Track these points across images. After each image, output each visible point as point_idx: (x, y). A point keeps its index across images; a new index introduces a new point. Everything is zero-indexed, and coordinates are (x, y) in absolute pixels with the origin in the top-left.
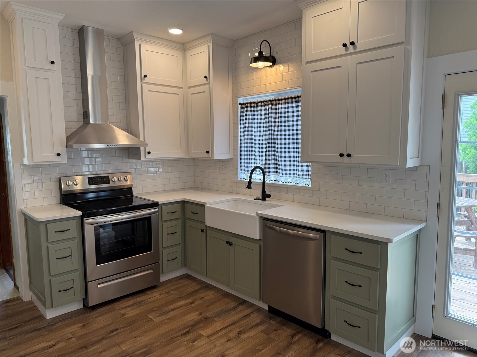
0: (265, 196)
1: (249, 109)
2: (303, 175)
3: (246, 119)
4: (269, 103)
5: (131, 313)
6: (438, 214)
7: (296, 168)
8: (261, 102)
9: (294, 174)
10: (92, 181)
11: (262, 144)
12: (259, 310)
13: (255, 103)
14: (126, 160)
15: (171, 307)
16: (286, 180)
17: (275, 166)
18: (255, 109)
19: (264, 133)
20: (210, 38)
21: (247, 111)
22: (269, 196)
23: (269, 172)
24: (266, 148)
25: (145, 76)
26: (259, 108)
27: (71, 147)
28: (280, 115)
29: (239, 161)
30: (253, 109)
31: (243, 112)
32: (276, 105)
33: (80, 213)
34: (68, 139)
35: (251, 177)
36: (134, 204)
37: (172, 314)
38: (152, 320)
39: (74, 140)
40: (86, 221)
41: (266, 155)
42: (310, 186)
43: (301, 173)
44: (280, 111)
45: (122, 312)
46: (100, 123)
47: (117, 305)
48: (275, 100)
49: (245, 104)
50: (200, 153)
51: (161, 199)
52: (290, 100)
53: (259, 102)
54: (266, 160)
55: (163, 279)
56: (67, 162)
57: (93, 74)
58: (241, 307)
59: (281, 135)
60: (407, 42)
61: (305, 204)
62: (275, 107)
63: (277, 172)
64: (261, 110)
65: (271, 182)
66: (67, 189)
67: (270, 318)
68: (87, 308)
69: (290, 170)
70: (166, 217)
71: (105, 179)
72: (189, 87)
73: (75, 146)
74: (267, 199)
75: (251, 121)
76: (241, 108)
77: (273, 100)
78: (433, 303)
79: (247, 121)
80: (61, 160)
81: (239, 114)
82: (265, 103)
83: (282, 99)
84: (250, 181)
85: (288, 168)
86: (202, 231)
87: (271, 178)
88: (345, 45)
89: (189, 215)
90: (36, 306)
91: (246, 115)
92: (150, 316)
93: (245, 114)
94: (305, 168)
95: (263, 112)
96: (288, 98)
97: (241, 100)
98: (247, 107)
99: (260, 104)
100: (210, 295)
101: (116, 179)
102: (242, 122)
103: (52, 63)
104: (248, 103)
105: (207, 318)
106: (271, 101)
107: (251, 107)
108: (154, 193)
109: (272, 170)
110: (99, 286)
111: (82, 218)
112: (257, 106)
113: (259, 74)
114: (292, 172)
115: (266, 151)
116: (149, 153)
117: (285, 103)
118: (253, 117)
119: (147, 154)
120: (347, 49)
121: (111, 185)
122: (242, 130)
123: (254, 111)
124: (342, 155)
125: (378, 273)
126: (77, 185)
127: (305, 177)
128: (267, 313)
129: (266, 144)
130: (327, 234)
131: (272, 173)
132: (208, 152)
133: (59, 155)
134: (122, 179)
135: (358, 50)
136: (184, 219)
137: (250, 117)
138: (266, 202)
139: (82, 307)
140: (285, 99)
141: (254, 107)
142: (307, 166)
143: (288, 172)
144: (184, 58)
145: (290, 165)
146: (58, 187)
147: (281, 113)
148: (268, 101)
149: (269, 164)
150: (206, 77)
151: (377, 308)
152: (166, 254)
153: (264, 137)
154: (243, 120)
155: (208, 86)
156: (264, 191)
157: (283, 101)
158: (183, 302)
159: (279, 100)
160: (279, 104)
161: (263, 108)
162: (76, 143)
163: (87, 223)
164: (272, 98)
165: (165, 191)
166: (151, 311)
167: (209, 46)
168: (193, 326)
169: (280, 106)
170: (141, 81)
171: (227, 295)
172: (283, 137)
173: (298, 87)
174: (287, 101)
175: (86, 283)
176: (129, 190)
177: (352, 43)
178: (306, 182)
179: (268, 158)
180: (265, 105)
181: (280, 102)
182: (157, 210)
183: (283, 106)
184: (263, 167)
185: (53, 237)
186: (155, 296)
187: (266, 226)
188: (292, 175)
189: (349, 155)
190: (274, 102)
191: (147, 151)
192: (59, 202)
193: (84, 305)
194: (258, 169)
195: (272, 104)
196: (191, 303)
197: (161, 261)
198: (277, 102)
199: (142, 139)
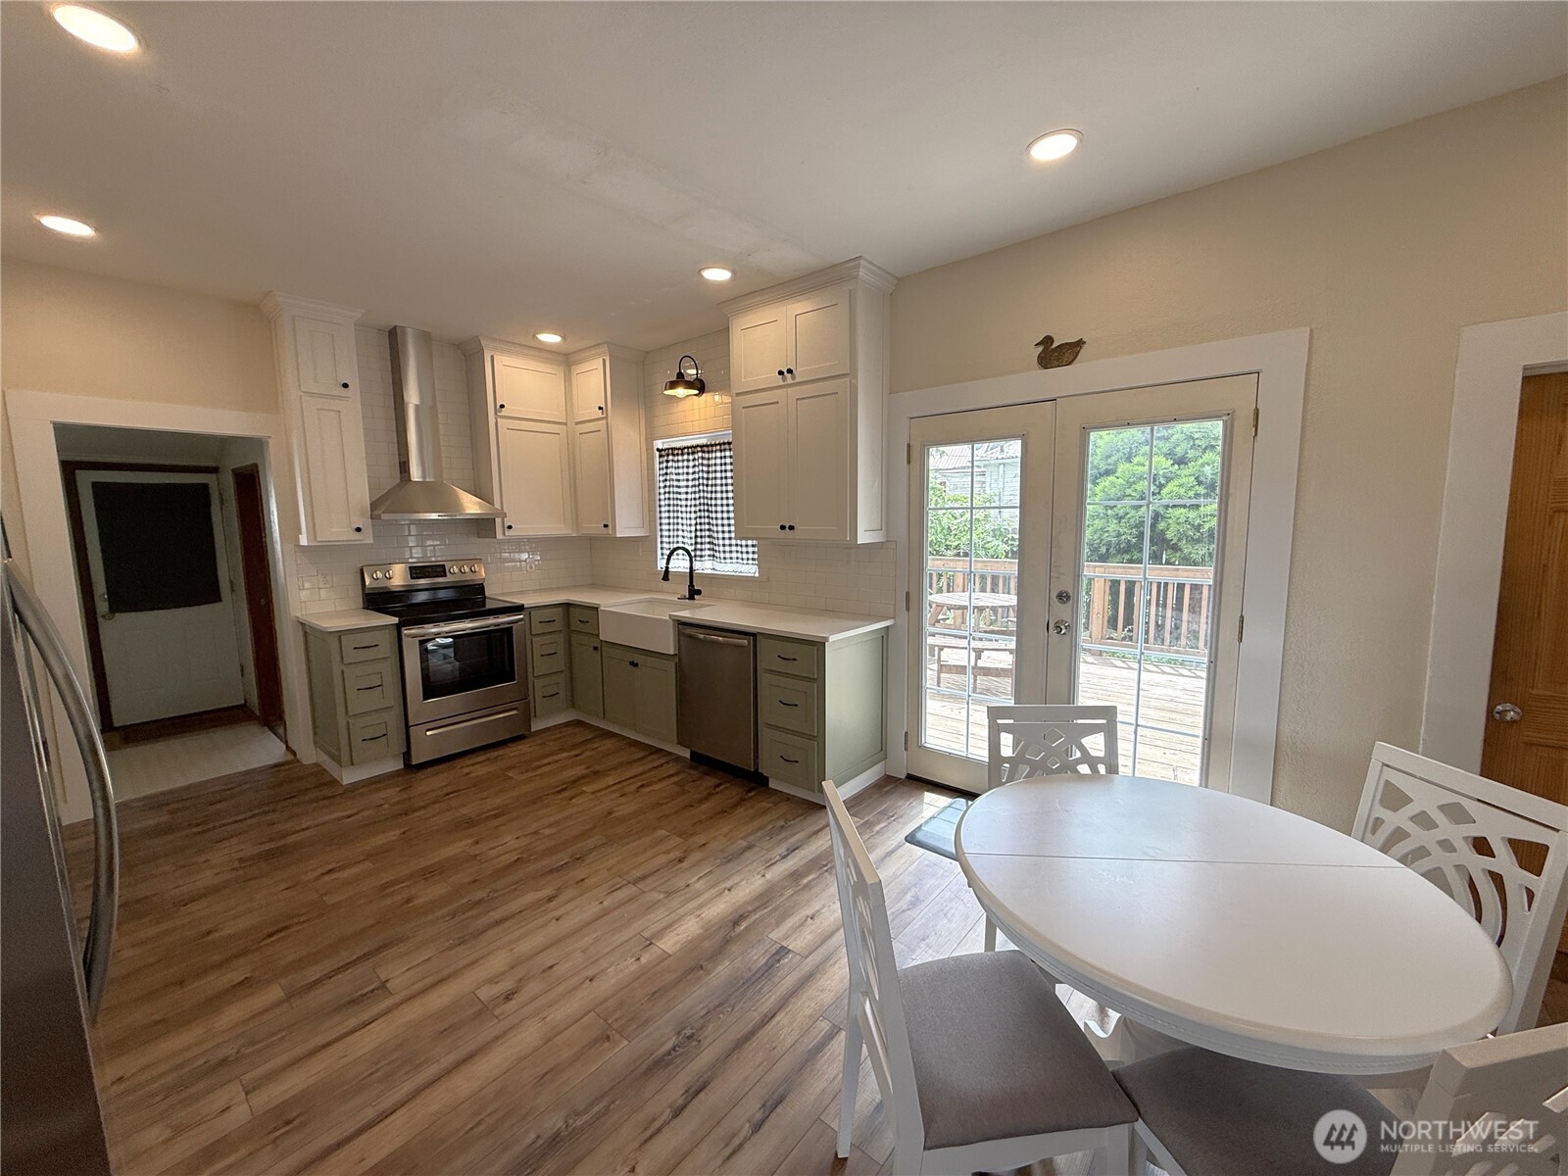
0: (693, 593)
1: (671, 457)
2: (748, 559)
3: (666, 474)
4: (699, 449)
5: (480, 771)
6: (908, 609)
7: (739, 549)
8: (688, 448)
9: (737, 558)
10: (416, 572)
11: (690, 512)
12: (678, 759)
13: (679, 449)
14: (474, 539)
15: (545, 761)
16: (726, 568)
17: (711, 546)
18: (680, 458)
19: (693, 496)
20: (605, 348)
21: (667, 461)
22: (699, 592)
23: (701, 556)
24: (696, 518)
25: (502, 406)
26: (686, 457)
27: (379, 517)
28: (714, 468)
29: (659, 540)
30: (676, 458)
31: (662, 462)
32: (708, 452)
33: (395, 620)
34: (374, 506)
35: (668, 563)
36: (489, 605)
37: (545, 769)
38: (511, 778)
39: (383, 508)
40: (405, 632)
41: (696, 530)
42: (757, 575)
43: (745, 556)
44: (713, 462)
45: (466, 770)
46: (432, 480)
47: (458, 763)
48: (707, 446)
49: (665, 450)
50: (594, 528)
51: (527, 601)
52: (727, 447)
53: (685, 448)
54: (696, 537)
55: (537, 726)
56: (372, 542)
57: (418, 403)
58: (654, 757)
59: (716, 499)
60: (852, 374)
61: (751, 603)
62: (707, 455)
63: (714, 556)
64: (688, 460)
65: (706, 572)
66: (376, 585)
67: (691, 767)
68: (410, 768)
69: (731, 552)
70: (537, 628)
71: (439, 570)
72: (577, 423)
73: (385, 517)
74: (696, 597)
75: (674, 477)
76: (660, 456)
77: (704, 446)
78: (905, 730)
79: (668, 477)
80: (361, 538)
81: (657, 466)
82: (693, 449)
83: (716, 445)
84: (667, 568)
85: (727, 549)
86: (596, 648)
87: (704, 566)
88: (781, 373)
89: (575, 625)
90: (324, 770)
91: (667, 468)
92: (511, 774)
93: (665, 465)
94: (750, 549)
95: (691, 464)
96: (724, 444)
97: (659, 444)
98: (668, 455)
99: (686, 450)
100: (608, 745)
101: (456, 570)
102: (662, 478)
103: (345, 386)
104: (668, 449)
105: (596, 773)
106: (702, 446)
107: (673, 455)
108: (522, 592)
109: (707, 552)
110: (428, 733)
111: (399, 627)
112: (682, 454)
113: (682, 406)
114: (734, 555)
115: (696, 524)
116: (510, 527)
117: (721, 451)
118: (677, 471)
119: (506, 530)
120: (784, 380)
121: (449, 579)
122: (662, 491)
123: (678, 461)
124: (783, 527)
125: (815, 685)
126: (390, 578)
127: (750, 562)
128: (689, 762)
129: (695, 512)
130: (758, 637)
131: (707, 558)
132: (605, 526)
133: (358, 530)
134: (467, 569)
135: (797, 381)
136: (569, 631)
137: (674, 471)
138: (696, 602)
139: (402, 766)
140: (720, 444)
141: (678, 454)
142: (753, 546)
143: (728, 555)
144: (568, 379)
145: (730, 545)
146: (360, 583)
147: (715, 465)
148: (698, 446)
149: (701, 543)
150: (600, 408)
151: (816, 730)
152: (539, 688)
153: (693, 502)
154: (663, 475)
155: (604, 421)
156: (691, 585)
157: (718, 447)
158: (565, 755)
159: (712, 445)
160: (712, 452)
161: (691, 457)
162: (387, 511)
163: (408, 636)
164: (704, 441)
165: (540, 591)
166: (510, 768)
167: (604, 360)
168: (574, 782)
169: (714, 455)
170: (496, 414)
171: (634, 743)
172: (719, 502)
173: (727, 429)
174: (723, 447)
175: (407, 727)
176: (480, 588)
177: (790, 371)
178: (751, 570)
179: (699, 534)
180: (693, 453)
181: (714, 449)
182: (522, 616)
183: (718, 454)
184: (690, 548)
185: (351, 656)
186: (522, 748)
187: (684, 634)
188: (735, 561)
189: (791, 528)
190: (706, 449)
191: (506, 525)
192: (362, 606)
193: (405, 764)
194: (680, 552)
195: (703, 452)
196: (577, 756)
197: (531, 697)
198: (710, 449)
199: (497, 505)
